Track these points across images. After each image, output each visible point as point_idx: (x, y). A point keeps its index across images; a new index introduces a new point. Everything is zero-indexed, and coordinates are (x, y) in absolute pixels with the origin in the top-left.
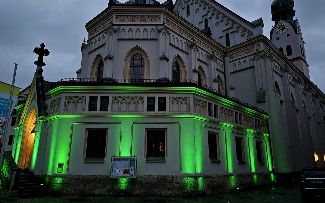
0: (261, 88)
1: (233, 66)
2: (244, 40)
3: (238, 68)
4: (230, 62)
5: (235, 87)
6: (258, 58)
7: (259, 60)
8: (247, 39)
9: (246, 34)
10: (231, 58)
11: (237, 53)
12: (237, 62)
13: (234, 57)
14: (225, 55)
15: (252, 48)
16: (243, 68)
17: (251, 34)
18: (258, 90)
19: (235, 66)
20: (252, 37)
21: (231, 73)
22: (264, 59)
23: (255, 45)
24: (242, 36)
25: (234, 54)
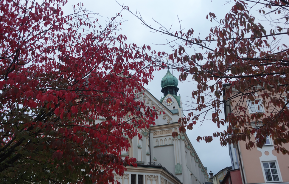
0: (178, 162)
1: (156, 141)
2: (165, 122)
3: (160, 144)
4: (154, 138)
5: (157, 159)
6: (176, 139)
7: (177, 141)
8: (168, 123)
9: (167, 118)
10: (154, 134)
11: (159, 132)
12: (159, 139)
13: (156, 134)
14: (150, 131)
15: (171, 130)
16: (164, 145)
17: (170, 119)
18: (176, 164)
19: (158, 142)
20: (171, 122)
21: (154, 147)
22: (180, 141)
23: (174, 128)
24: (164, 119)
25: (157, 132)
